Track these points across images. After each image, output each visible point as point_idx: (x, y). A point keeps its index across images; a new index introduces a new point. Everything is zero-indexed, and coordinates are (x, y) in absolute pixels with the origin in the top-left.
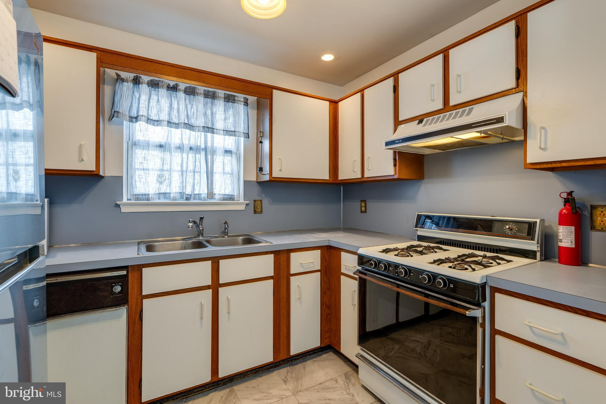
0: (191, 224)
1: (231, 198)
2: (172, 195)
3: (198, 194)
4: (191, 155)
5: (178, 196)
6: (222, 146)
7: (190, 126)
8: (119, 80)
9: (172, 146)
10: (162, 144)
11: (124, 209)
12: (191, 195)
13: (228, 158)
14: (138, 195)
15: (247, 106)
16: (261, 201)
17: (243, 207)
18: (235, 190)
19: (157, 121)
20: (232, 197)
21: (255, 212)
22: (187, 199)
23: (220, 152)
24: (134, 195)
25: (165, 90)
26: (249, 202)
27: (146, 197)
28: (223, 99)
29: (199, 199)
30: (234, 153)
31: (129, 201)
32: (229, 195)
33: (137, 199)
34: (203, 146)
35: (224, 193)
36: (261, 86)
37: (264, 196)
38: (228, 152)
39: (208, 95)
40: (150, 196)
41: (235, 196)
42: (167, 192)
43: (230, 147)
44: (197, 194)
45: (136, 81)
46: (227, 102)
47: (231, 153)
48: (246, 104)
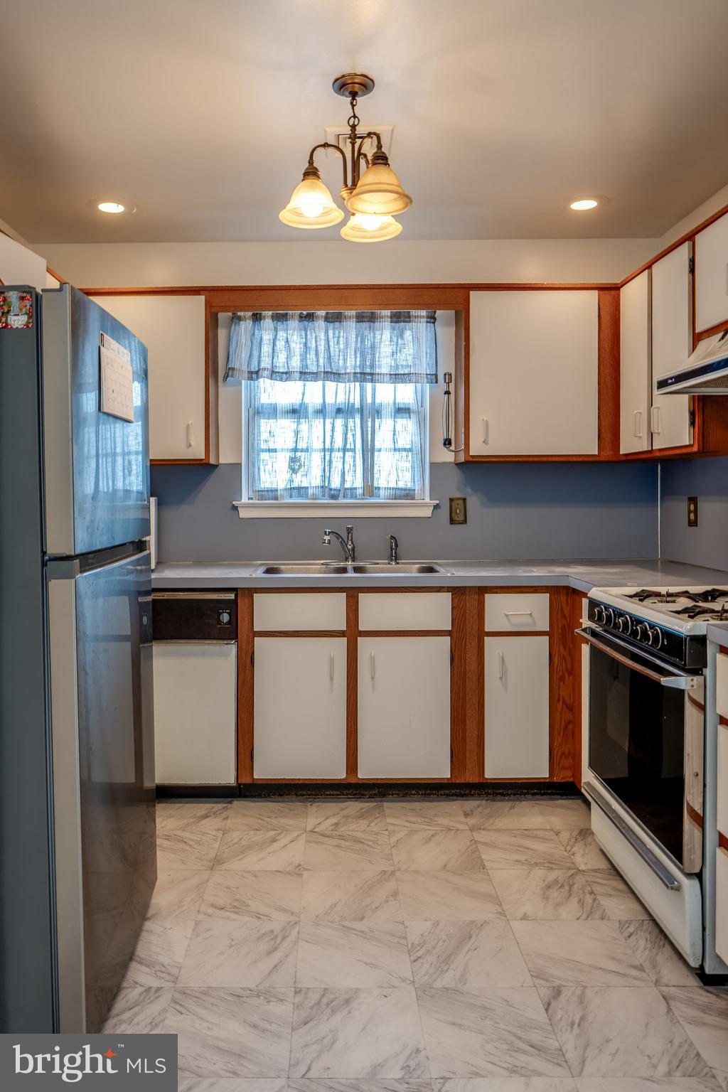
0: (327, 538)
1: (408, 494)
2: (310, 491)
3: (351, 489)
4: (339, 422)
5: (318, 492)
6: (391, 402)
7: (334, 375)
8: (234, 320)
9: (310, 410)
10: (295, 407)
11: (243, 514)
12: (340, 490)
13: (402, 422)
14: (263, 491)
15: (434, 323)
16: (464, 500)
17: (428, 512)
18: (416, 480)
19: (286, 373)
20: (412, 492)
21: (452, 521)
22: (333, 497)
23: (386, 412)
24: (256, 491)
25: (297, 322)
26: (438, 502)
27: (273, 493)
28: (389, 320)
29: (352, 497)
30: (413, 412)
31: (250, 501)
32: (405, 490)
33: (261, 498)
34: (357, 405)
35: (395, 486)
36: (447, 290)
37: (469, 490)
38: (402, 411)
39: (363, 317)
40: (279, 493)
41: (416, 492)
42: (302, 486)
43: (406, 401)
44: (348, 489)
45: (257, 318)
46: (396, 322)
47: (409, 413)
48: (432, 320)
